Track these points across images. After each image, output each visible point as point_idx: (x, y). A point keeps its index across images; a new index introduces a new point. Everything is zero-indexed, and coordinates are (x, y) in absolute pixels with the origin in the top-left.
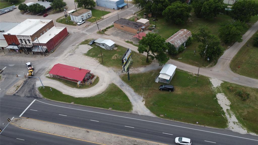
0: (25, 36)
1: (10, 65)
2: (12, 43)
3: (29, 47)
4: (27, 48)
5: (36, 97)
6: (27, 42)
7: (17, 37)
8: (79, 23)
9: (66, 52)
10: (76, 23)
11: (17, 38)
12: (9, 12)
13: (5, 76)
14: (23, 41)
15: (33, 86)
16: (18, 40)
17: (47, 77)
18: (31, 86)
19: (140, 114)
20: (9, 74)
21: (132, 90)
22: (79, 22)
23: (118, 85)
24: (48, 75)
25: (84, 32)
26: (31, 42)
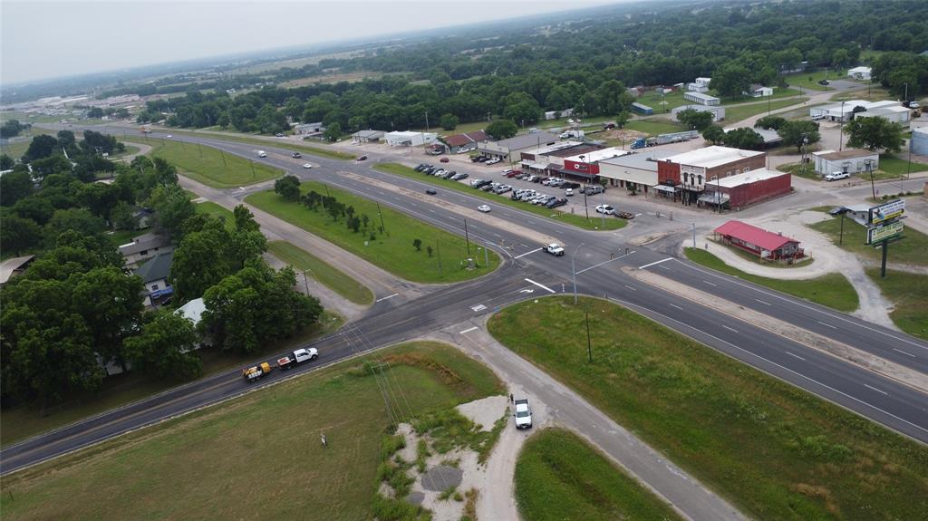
0: (696, 167)
1: (649, 213)
2: (667, 180)
3: (696, 190)
4: (691, 192)
5: (675, 256)
6: (696, 180)
7: (681, 168)
8: (830, 177)
9: (766, 215)
10: (824, 176)
11: (681, 170)
12: (680, 141)
13: (635, 224)
14: (688, 177)
15: (678, 244)
16: (680, 175)
17: (708, 239)
18: (673, 243)
19: (864, 319)
20: (642, 222)
21: (876, 291)
22: (833, 175)
23: (850, 279)
24: (710, 237)
25: (833, 193)
26: (703, 181)
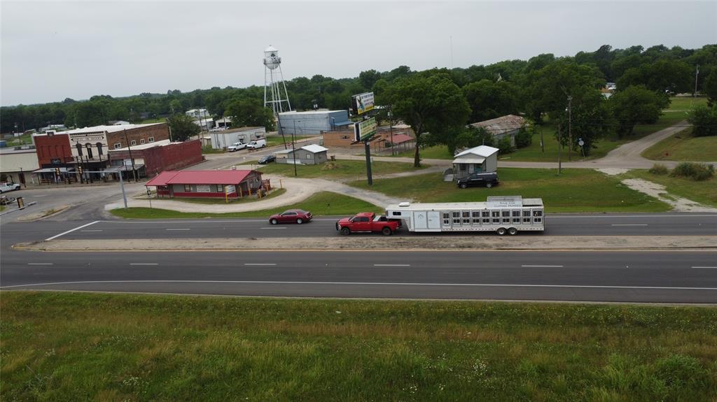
0: (91, 133)
2: (52, 160)
3: (97, 161)
5: (100, 219)
6: (95, 151)
7: (70, 139)
8: (231, 147)
10: (225, 148)
11: (71, 141)
14: (83, 149)
15: (97, 210)
16: (69, 149)
17: (138, 199)
18: (90, 210)
22: (234, 145)
23: (340, 193)
24: (142, 197)
26: (105, 150)
